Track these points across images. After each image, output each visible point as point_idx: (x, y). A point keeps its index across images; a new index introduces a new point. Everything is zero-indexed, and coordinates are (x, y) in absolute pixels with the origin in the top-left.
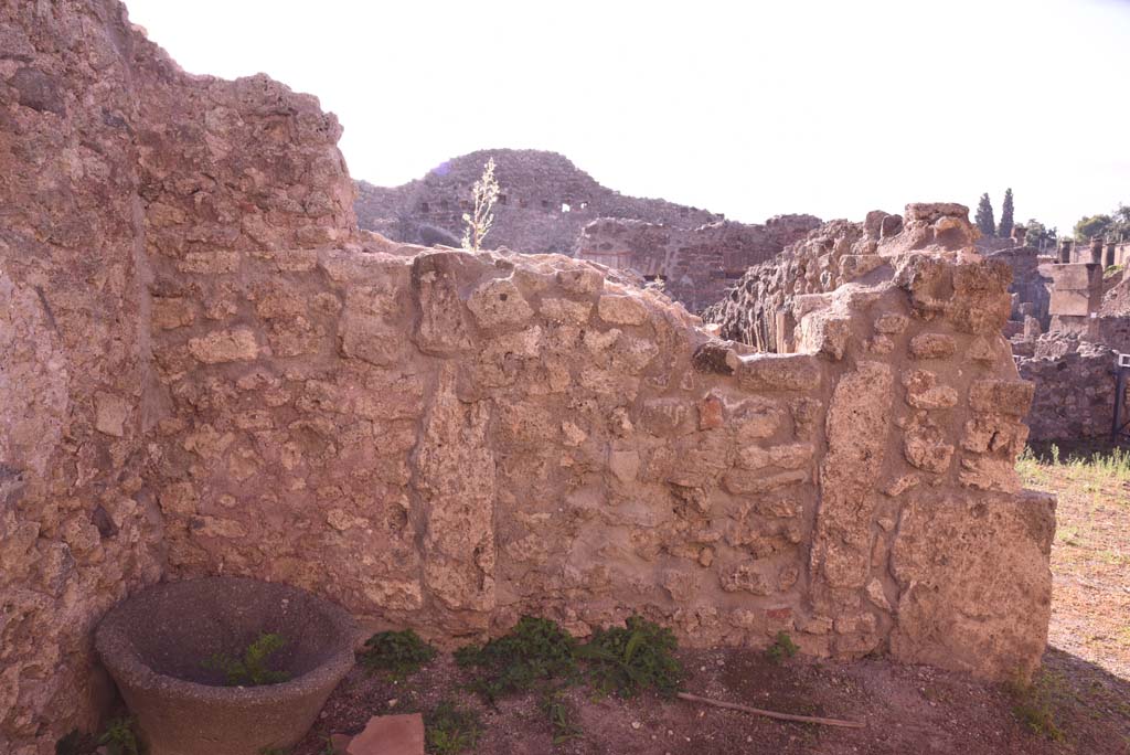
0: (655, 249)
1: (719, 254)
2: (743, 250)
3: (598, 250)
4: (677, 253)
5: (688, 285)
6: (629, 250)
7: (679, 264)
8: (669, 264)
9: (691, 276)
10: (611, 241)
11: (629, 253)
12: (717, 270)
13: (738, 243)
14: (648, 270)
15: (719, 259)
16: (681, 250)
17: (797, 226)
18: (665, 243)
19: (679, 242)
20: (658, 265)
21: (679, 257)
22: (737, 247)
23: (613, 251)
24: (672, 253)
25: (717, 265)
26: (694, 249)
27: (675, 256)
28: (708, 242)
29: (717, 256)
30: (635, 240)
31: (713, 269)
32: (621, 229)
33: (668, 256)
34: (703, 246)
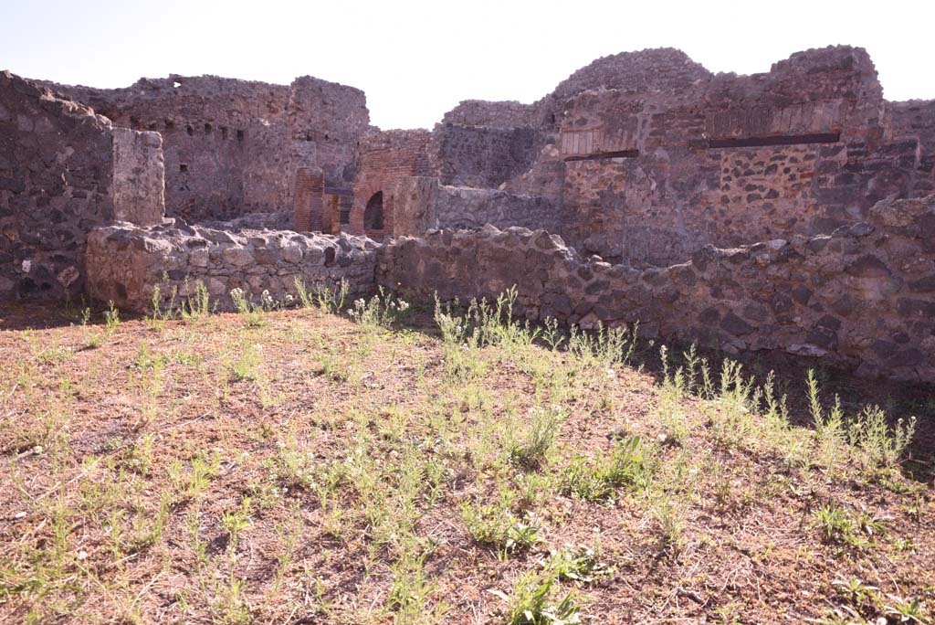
0: (627, 119)
1: (699, 116)
2: (733, 108)
3: (575, 127)
4: (650, 120)
5: (662, 160)
6: (602, 123)
7: (652, 134)
8: (641, 135)
9: (666, 148)
10: (585, 115)
11: (602, 126)
12: (698, 138)
13: (726, 100)
14: (620, 143)
15: (699, 124)
16: (655, 117)
17: (813, 64)
18: (638, 111)
19: (653, 107)
20: (630, 137)
21: (652, 126)
22: (724, 106)
23: (588, 126)
24: (644, 122)
25: (698, 132)
26: (669, 114)
27: (647, 125)
28: (687, 104)
29: (697, 120)
30: (608, 111)
31: (692, 137)
32: (594, 101)
33: (640, 124)
34: (682, 109)
